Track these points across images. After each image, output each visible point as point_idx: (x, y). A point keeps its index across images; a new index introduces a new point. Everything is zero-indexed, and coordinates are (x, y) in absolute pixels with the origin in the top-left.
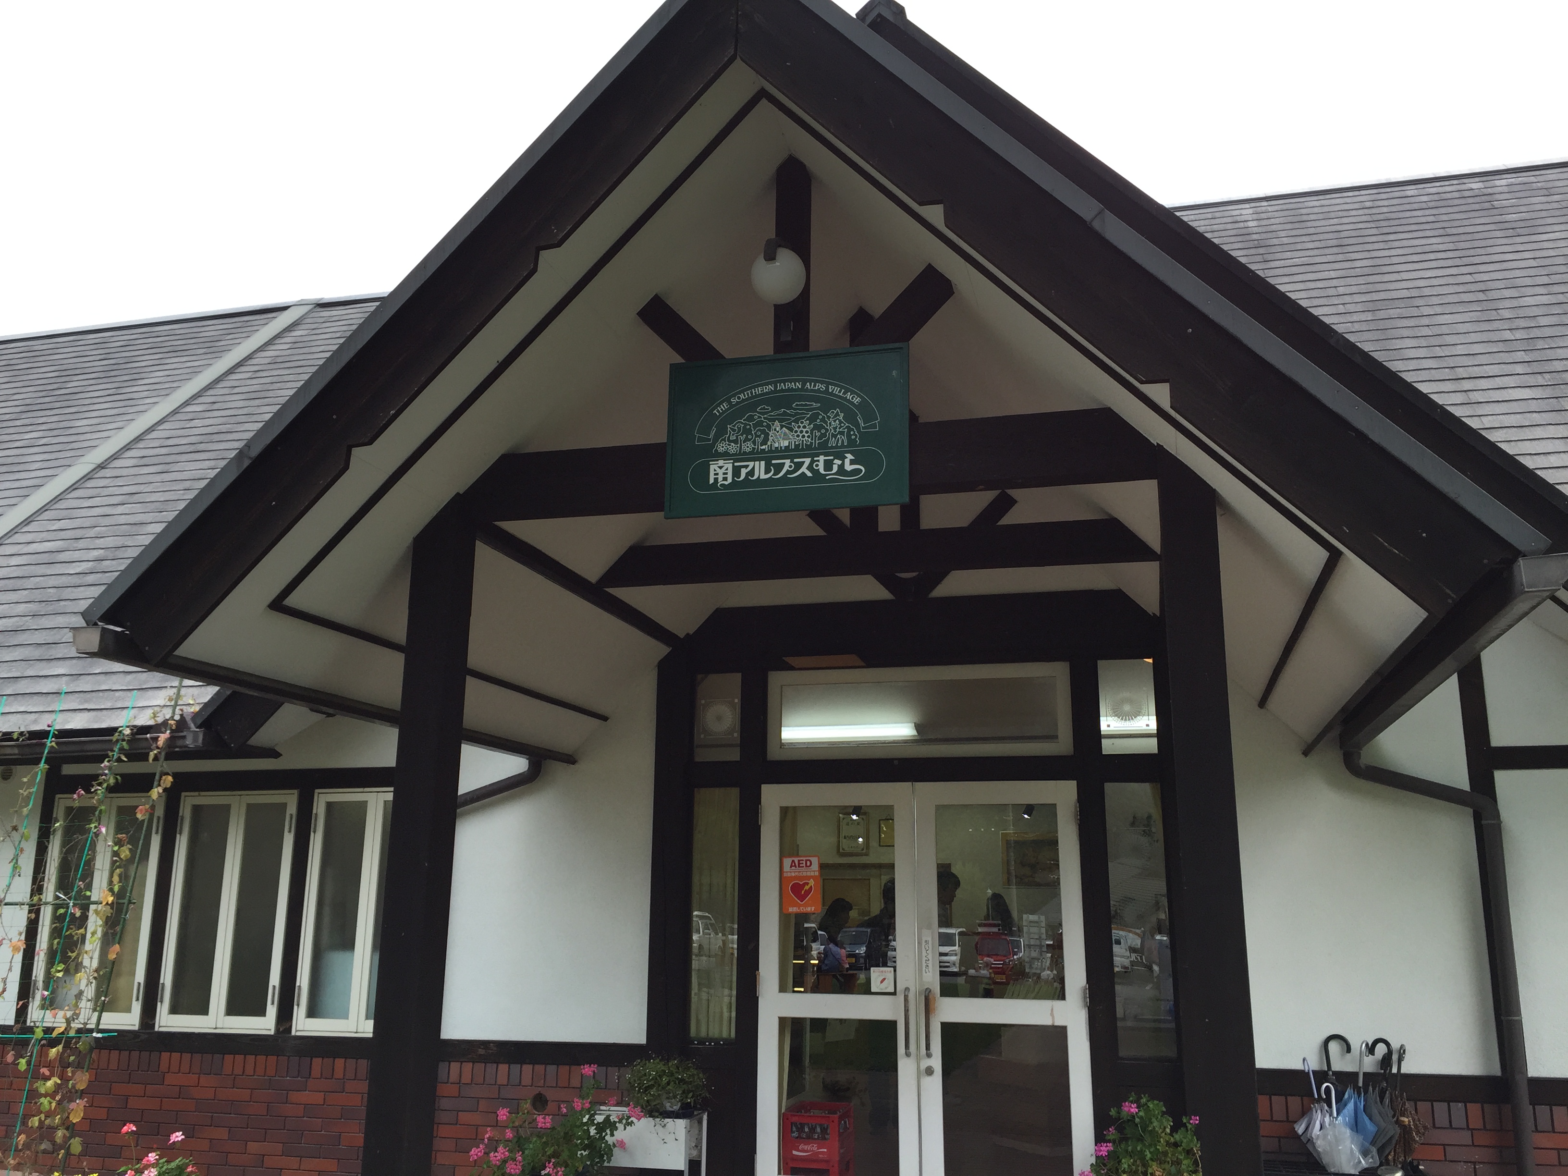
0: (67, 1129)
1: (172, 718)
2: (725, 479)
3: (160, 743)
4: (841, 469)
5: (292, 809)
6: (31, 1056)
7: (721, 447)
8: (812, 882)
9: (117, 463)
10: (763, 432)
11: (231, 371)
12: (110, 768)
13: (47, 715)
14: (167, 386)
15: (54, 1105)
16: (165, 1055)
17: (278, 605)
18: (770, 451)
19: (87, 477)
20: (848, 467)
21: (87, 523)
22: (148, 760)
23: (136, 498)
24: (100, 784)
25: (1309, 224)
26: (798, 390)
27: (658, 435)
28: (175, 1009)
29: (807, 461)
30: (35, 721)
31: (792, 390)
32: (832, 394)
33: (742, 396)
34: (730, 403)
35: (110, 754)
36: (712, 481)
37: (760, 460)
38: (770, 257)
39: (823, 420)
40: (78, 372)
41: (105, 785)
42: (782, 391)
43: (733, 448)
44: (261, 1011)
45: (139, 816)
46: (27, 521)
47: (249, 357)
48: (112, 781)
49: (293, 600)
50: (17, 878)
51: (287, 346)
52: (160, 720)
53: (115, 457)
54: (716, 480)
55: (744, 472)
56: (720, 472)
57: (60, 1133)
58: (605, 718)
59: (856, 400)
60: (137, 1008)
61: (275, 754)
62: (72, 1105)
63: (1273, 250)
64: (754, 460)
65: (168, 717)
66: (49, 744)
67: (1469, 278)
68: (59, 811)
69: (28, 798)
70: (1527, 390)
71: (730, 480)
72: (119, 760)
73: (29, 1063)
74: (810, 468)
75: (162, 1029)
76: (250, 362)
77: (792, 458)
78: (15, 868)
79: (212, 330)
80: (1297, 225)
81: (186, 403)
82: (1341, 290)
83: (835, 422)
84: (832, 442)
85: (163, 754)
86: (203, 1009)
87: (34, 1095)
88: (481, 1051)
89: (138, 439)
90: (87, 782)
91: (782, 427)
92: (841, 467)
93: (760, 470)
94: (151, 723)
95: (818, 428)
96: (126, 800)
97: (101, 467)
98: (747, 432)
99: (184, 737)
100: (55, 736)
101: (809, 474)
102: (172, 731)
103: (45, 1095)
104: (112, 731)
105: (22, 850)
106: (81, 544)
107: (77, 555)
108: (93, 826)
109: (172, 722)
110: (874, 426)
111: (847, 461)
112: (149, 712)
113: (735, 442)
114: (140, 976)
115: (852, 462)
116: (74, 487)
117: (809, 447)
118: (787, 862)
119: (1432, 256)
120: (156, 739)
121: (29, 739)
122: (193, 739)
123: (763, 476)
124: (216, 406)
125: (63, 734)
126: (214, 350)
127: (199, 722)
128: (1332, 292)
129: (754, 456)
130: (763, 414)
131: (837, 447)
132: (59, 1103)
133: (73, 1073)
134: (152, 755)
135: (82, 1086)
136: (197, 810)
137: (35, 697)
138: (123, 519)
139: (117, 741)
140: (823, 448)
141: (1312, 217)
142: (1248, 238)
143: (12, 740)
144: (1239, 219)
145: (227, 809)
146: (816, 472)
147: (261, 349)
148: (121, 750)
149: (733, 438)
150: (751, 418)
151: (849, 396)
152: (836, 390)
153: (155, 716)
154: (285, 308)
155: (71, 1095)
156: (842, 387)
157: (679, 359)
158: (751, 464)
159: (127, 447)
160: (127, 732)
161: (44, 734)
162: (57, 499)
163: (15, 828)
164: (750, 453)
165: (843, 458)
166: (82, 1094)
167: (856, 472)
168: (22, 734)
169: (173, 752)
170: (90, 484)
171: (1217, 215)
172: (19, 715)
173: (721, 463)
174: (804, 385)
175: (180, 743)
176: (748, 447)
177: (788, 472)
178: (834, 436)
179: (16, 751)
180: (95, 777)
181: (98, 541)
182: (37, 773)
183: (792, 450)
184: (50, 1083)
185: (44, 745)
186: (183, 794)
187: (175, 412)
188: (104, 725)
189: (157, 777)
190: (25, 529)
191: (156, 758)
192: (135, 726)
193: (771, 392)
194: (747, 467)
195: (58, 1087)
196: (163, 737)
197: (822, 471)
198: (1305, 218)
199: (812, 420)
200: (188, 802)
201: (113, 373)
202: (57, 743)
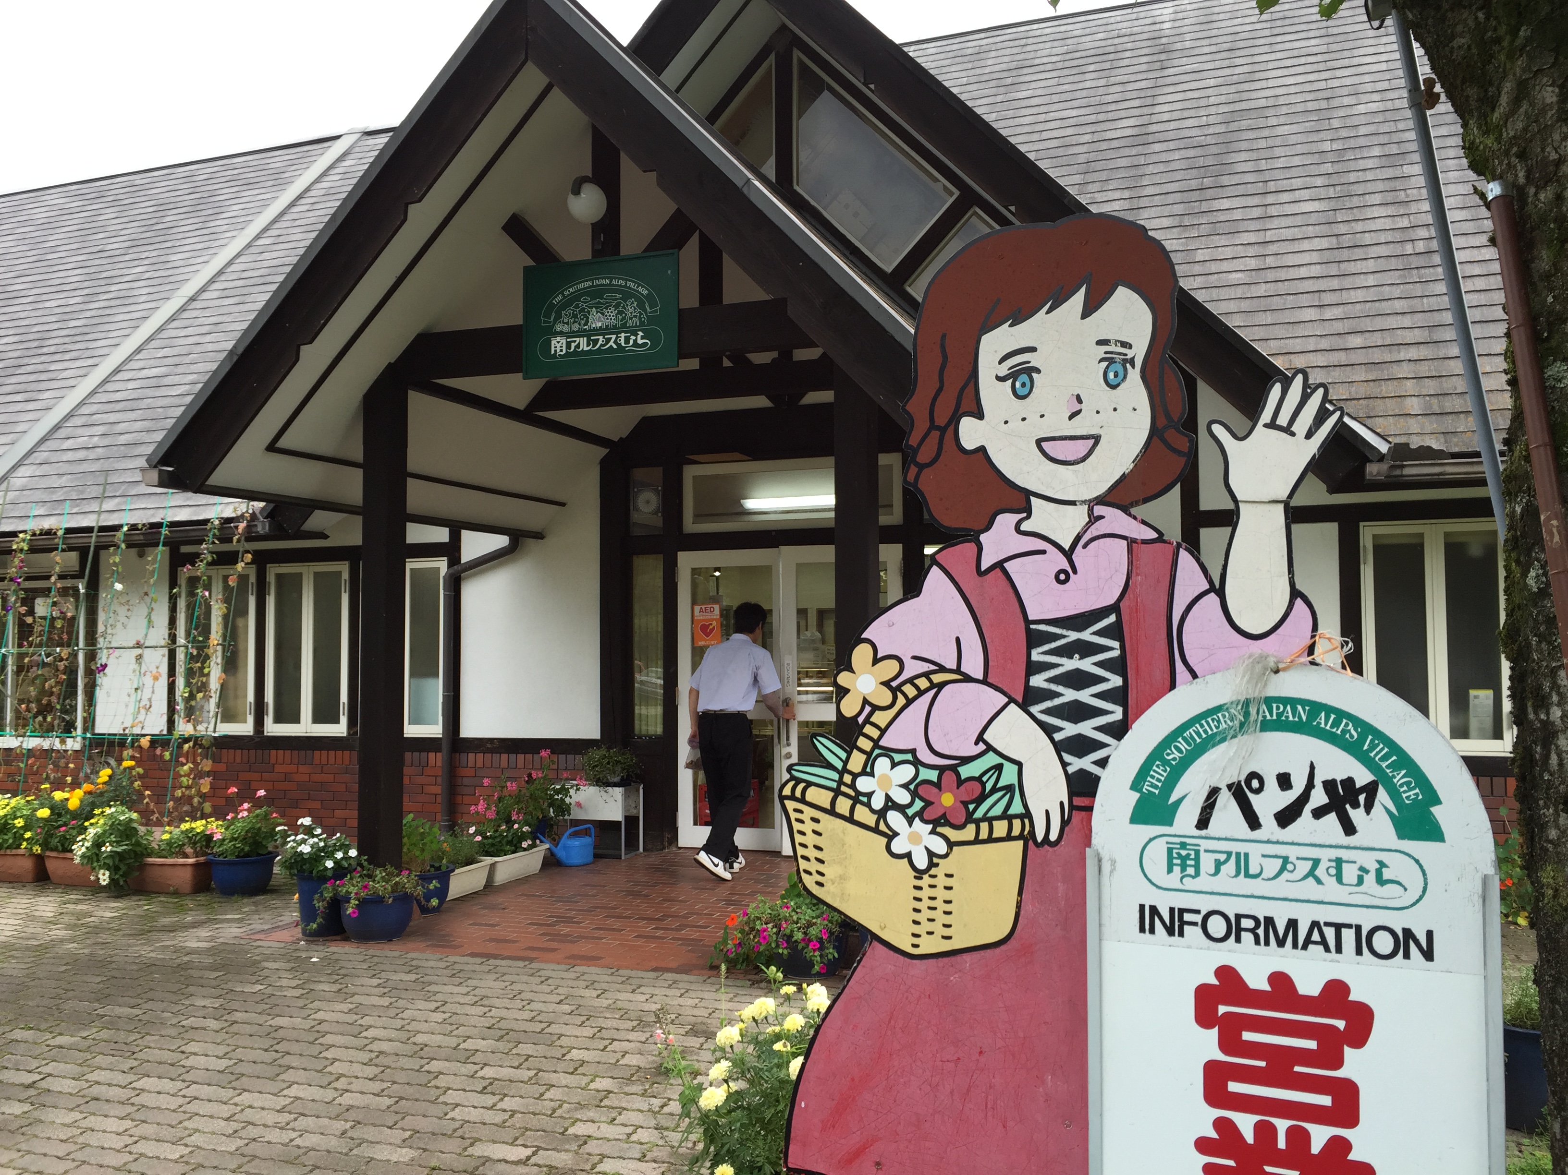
0: (201, 797)
1: (247, 512)
2: (561, 351)
3: (240, 530)
4: (635, 343)
5: (346, 576)
6: (173, 751)
7: (559, 327)
8: (714, 623)
9: (205, 295)
10: (585, 316)
11: (292, 204)
12: (207, 549)
13: (161, 511)
14: (242, 219)
15: (190, 782)
16: (273, 752)
17: (272, 448)
18: (590, 330)
19: (182, 309)
20: (640, 341)
21: (183, 350)
22: (232, 542)
23: (221, 327)
24: (201, 561)
25: (1215, 25)
26: (607, 285)
27: (517, 319)
28: (278, 720)
29: (614, 337)
30: (153, 516)
31: (604, 285)
32: (629, 288)
33: (571, 290)
34: (563, 295)
35: (207, 539)
36: (553, 352)
37: (583, 336)
38: (577, 192)
39: (623, 307)
40: (171, 206)
41: (205, 562)
42: (597, 285)
43: (566, 328)
44: (336, 721)
45: (230, 583)
46: (139, 350)
47: (308, 189)
48: (210, 559)
49: (282, 444)
50: (151, 629)
51: (339, 177)
52: (239, 513)
53: (203, 290)
54: (556, 351)
55: (573, 345)
56: (558, 345)
57: (196, 800)
58: (563, 504)
59: (645, 292)
60: (250, 719)
61: (323, 536)
62: (202, 781)
63: (1173, 55)
64: (579, 336)
65: (244, 511)
66: (163, 532)
67: (1323, 85)
68: (182, 580)
69: (153, 571)
70: (1316, 202)
71: (564, 352)
72: (213, 543)
73: (171, 754)
74: (615, 342)
75: (269, 734)
76: (308, 195)
77: (604, 335)
78: (150, 621)
79: (278, 160)
80: (1204, 27)
81: (257, 237)
82: (1212, 100)
83: (631, 309)
84: (630, 323)
85: (243, 538)
86: (296, 719)
87: (178, 776)
88: (489, 746)
89: (221, 272)
90: (193, 559)
91: (597, 312)
92: (635, 341)
93: (583, 344)
94: (234, 515)
95: (620, 313)
96: (224, 570)
97: (192, 299)
98: (575, 316)
99: (256, 525)
100: (167, 526)
101: (615, 347)
102: (248, 521)
103: (184, 776)
104: (206, 522)
105: (152, 609)
106: (180, 369)
107: (176, 379)
108: (199, 591)
109: (247, 515)
110: (656, 311)
111: (639, 337)
112: (231, 507)
113: (567, 323)
114: (251, 697)
115: (642, 338)
116: (172, 319)
117: (615, 327)
118: (697, 609)
119: (1303, 60)
120: (237, 527)
121: (150, 528)
122: (262, 527)
123: (586, 349)
124: (281, 239)
125: (173, 524)
126: (280, 181)
127: (265, 514)
128: (1203, 102)
129: (580, 334)
130: (585, 303)
131: (632, 327)
132: (194, 779)
133: (201, 760)
134: (235, 539)
135: (207, 769)
136: (279, 576)
137: (152, 497)
138: (210, 347)
139: (211, 529)
140: (624, 328)
141: (1221, 17)
142: (1157, 42)
143: (137, 529)
144: (1158, 19)
145: (300, 575)
146: (619, 345)
147: (317, 180)
148: (214, 535)
149: (566, 321)
150: (577, 306)
151: (640, 289)
152: (632, 285)
153: (235, 510)
154: (338, 137)
155: (200, 775)
156: (636, 283)
157: (531, 263)
158: (578, 340)
159: (212, 281)
160: (217, 522)
161: (159, 525)
162: (160, 329)
163: (146, 594)
164: (577, 332)
165: (636, 335)
166: (208, 774)
167: (645, 344)
168: (144, 525)
169: (250, 536)
170: (185, 315)
171: (1142, 15)
172: (141, 511)
173: (558, 339)
174: (611, 281)
175: (254, 530)
176: (576, 327)
177: (602, 345)
178: (631, 319)
179: (141, 537)
180: (197, 555)
181: (192, 367)
182: (157, 554)
183: (604, 329)
184: (186, 768)
185: (160, 533)
186: (268, 565)
187: (249, 246)
188: (201, 518)
189: (240, 556)
190: (138, 357)
191: (239, 541)
192: (222, 518)
193: (590, 287)
194: (575, 342)
195: (191, 770)
196: (242, 526)
197: (623, 344)
198: (1215, 18)
199: (617, 307)
200: (273, 571)
201: (200, 207)
202: (170, 532)
